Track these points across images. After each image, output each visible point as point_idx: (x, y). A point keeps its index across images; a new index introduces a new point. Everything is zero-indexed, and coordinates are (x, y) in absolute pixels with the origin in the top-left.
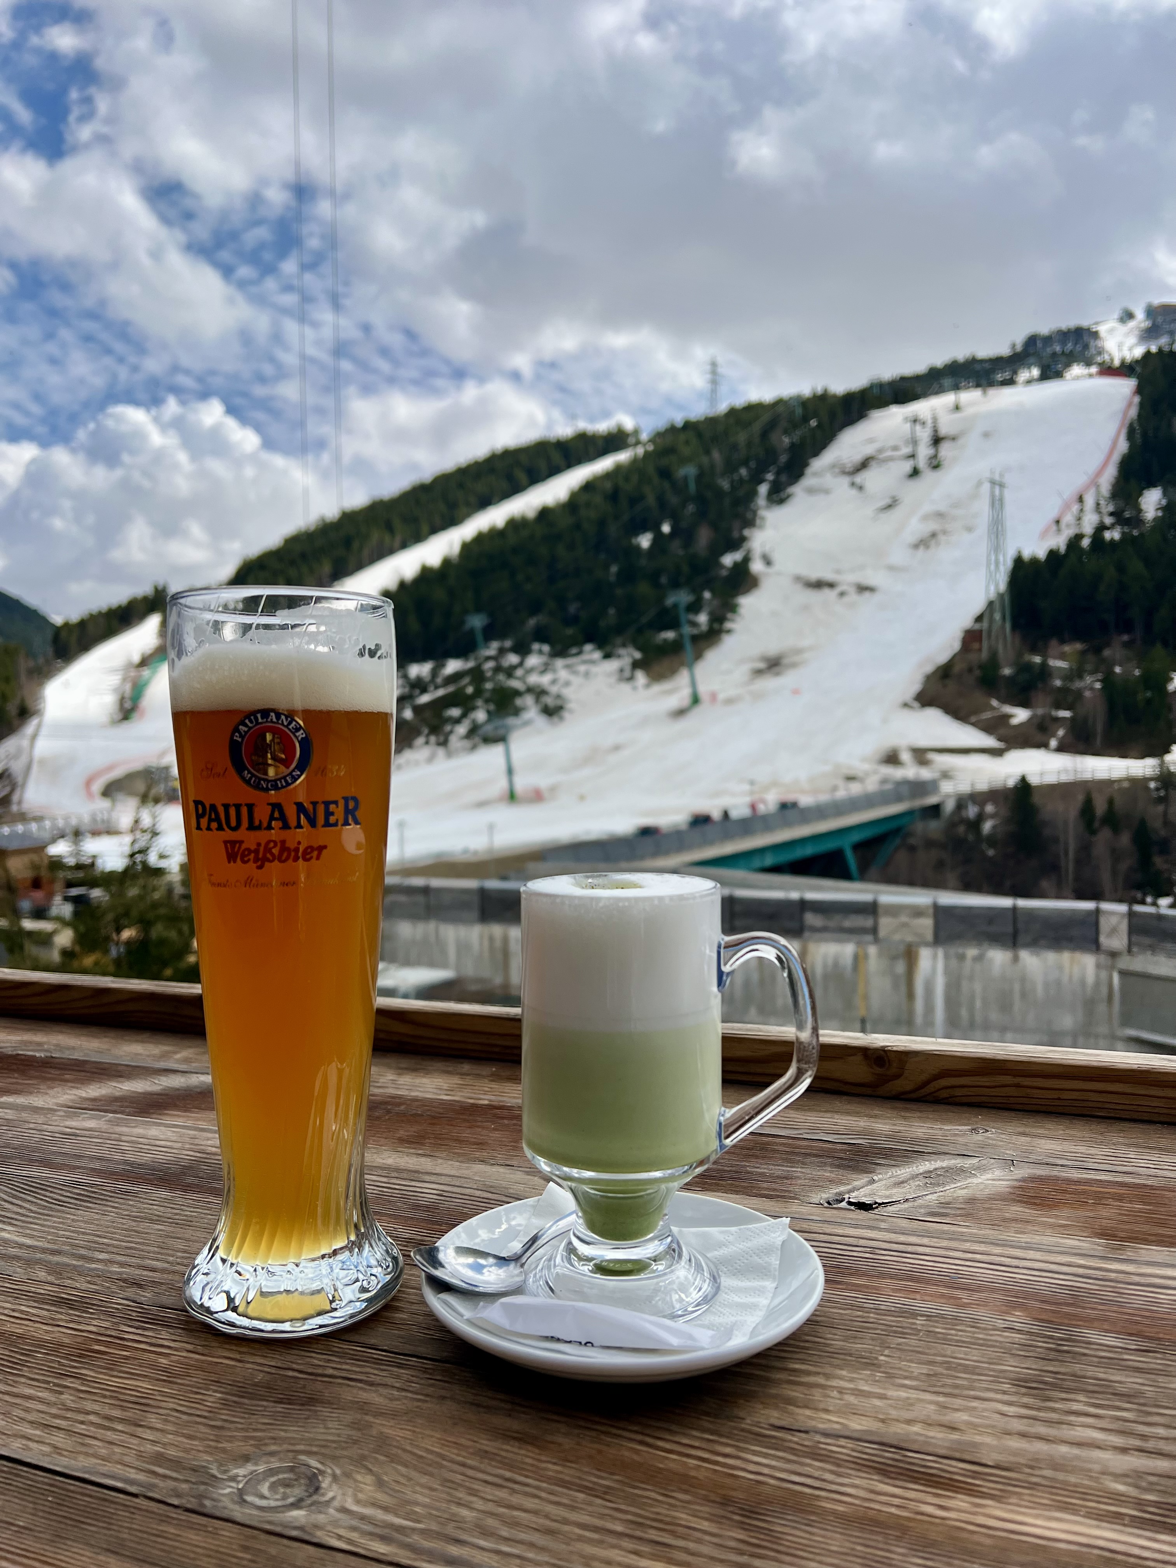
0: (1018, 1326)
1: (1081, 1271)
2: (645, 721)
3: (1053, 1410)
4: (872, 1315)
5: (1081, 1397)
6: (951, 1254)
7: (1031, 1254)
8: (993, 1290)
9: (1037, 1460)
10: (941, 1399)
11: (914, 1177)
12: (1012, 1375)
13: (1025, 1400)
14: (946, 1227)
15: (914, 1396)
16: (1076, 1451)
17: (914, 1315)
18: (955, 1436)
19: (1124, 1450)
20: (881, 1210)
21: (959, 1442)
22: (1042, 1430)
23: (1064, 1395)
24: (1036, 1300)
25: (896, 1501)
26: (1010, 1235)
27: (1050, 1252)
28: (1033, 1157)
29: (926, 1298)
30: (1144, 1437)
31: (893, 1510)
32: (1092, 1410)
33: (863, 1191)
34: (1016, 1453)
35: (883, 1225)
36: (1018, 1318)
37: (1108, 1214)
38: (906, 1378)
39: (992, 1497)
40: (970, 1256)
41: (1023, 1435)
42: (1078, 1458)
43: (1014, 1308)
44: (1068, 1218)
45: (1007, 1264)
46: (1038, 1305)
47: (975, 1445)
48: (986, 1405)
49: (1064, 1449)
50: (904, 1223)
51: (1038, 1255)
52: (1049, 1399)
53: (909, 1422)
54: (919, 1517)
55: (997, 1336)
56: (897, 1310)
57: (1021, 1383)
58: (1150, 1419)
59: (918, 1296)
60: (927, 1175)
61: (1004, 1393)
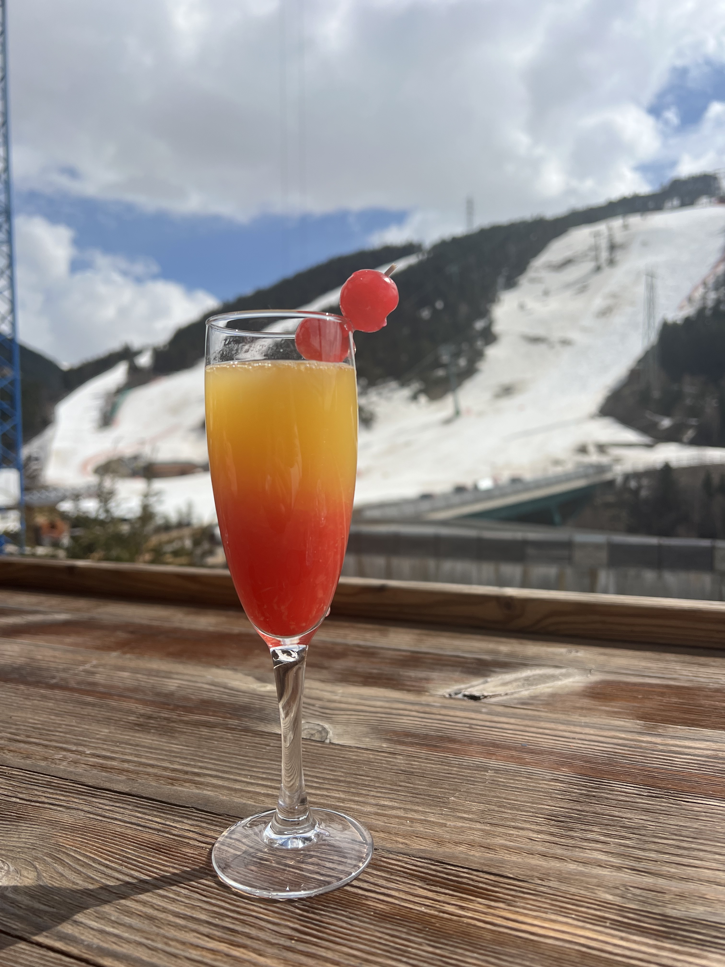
0: (562, 778)
1: (621, 741)
2: (425, 427)
3: (572, 838)
4: (455, 769)
5: (595, 829)
6: (528, 729)
7: (587, 730)
8: (551, 753)
9: (548, 875)
10: (488, 828)
11: (516, 680)
12: (547, 812)
13: (552, 830)
14: (530, 712)
15: (468, 825)
16: (581, 868)
17: (486, 769)
18: (490, 855)
19: (619, 868)
20: (485, 700)
21: (491, 860)
22: (559, 851)
23: (583, 827)
24: (581, 761)
25: (428, 902)
26: (575, 718)
27: (601, 729)
28: (606, 669)
29: (499, 758)
30: (638, 859)
31: (423, 909)
32: (602, 838)
33: (477, 688)
34: (533, 868)
35: (484, 710)
36: (565, 773)
37: (650, 705)
38: (465, 812)
39: (503, 901)
40: (541, 731)
41: (544, 855)
42: (582, 874)
43: (563, 766)
44: (619, 707)
45: (567, 736)
46: (582, 763)
47: (502, 862)
48: (521, 833)
49: (572, 866)
50: (500, 709)
51: (592, 731)
52: (571, 829)
53: (457, 843)
54: (441, 914)
55: (544, 785)
56: (475, 765)
57: (552, 818)
58: (646, 846)
59: (494, 757)
60: (527, 679)
61: (537, 824)
